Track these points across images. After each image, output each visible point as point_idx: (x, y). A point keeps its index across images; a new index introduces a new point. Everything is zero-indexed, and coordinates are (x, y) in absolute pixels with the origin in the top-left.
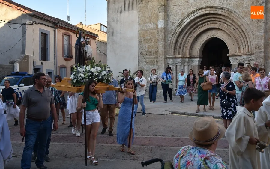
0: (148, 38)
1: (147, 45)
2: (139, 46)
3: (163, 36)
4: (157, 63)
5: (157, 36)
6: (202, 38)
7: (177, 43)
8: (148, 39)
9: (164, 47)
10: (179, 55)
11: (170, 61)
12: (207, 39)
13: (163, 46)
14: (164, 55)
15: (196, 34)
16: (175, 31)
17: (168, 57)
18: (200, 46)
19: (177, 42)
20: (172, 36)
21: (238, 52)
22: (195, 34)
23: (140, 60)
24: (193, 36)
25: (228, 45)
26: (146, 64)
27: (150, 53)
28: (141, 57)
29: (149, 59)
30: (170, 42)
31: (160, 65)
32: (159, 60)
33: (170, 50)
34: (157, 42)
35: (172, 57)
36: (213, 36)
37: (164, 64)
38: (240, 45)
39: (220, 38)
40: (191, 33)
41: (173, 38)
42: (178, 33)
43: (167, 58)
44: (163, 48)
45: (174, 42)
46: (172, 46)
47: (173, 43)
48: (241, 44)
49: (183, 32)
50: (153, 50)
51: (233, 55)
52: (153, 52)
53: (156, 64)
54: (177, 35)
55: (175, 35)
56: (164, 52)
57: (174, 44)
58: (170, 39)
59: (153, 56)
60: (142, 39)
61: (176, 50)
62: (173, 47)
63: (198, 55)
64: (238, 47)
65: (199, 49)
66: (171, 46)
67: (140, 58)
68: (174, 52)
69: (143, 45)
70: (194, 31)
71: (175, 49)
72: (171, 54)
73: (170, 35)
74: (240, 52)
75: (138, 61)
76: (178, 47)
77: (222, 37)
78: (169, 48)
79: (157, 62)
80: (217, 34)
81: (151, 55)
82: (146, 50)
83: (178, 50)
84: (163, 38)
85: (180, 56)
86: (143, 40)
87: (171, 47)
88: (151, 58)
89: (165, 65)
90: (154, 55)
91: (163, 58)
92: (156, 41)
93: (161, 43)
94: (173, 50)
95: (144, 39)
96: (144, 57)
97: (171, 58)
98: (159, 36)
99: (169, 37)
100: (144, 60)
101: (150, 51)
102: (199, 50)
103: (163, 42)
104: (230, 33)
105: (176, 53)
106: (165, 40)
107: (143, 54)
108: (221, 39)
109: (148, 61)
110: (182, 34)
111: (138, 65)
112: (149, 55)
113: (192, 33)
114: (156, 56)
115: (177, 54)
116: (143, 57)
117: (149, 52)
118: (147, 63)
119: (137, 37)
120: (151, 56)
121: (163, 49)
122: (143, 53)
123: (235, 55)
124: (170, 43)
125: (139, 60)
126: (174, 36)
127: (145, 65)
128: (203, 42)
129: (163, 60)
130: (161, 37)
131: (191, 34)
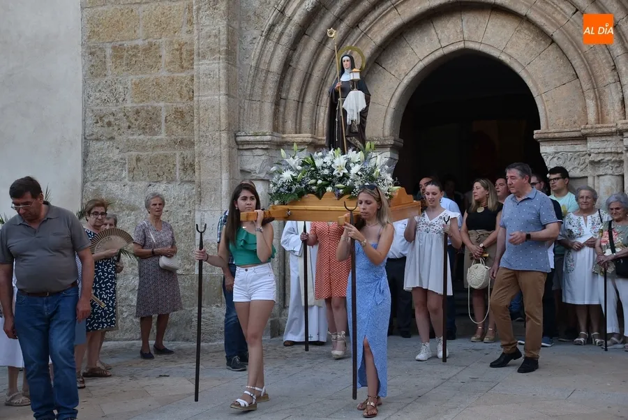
0: (140, 42)
1: (132, 79)
2: (85, 81)
3: (223, 30)
4: (185, 170)
5: (190, 32)
6: (409, 51)
7: (290, 71)
8: (136, 47)
9: (228, 87)
10: (298, 131)
11: (255, 162)
12: (433, 57)
13: (223, 83)
14: (228, 130)
15: (380, 34)
16: (282, 12)
17: (248, 143)
18: (397, 94)
19: (287, 65)
20: (267, 38)
21: (592, 116)
22: (375, 29)
23: (92, 157)
24: (364, 41)
25: (536, 85)
26: (125, 174)
27: (147, 121)
28: (97, 140)
29: (144, 148)
30: (253, 63)
31: (203, 179)
32: (201, 154)
33: (256, 105)
34: (185, 64)
35: (268, 138)
36: (461, 45)
37: (225, 176)
38: (600, 85)
39: (495, 53)
40: (356, 24)
41: (271, 45)
42: (297, 18)
43: (239, 146)
44: (223, 91)
45: (276, 65)
46: (263, 88)
47: (268, 72)
48: (610, 79)
49: (322, 18)
50: (162, 104)
51: (564, 135)
52: (164, 114)
53: (178, 174)
54: (291, 30)
55: (279, 29)
56: (229, 116)
57: (273, 79)
58: (257, 48)
59: (163, 136)
60: (102, 49)
61: (282, 109)
62: (270, 92)
63: (387, 133)
64: (592, 95)
65: (393, 104)
66: (259, 84)
67: (95, 146)
68: (276, 114)
69: (109, 78)
70: (371, 17)
71: (278, 101)
72: (260, 127)
73: (256, 33)
74: (601, 118)
75: (85, 163)
76: (293, 94)
77: (509, 51)
78: (251, 95)
79: (189, 167)
80: (481, 32)
81: (151, 128)
82: (129, 104)
83: (292, 105)
84: (224, 42)
85: (306, 137)
86: (109, 51)
87: (257, 90)
88: (154, 147)
89: (231, 178)
90: (169, 132)
91: (224, 142)
92: (185, 57)
93: (212, 68)
94: (268, 108)
95: (114, 48)
96: (118, 138)
97: (263, 142)
98: (200, 30)
99: (249, 39)
100: (115, 155)
101: (148, 112)
102: (391, 111)
103: (222, 64)
104: (552, 24)
105: (284, 122)
106: (231, 55)
107: (109, 124)
108: (503, 57)
109: (138, 160)
110: (316, 27)
111: (85, 181)
112: (143, 130)
113: (362, 27)
114: (180, 133)
115: (290, 124)
116: (112, 138)
117: (143, 114)
118: (131, 171)
119: (77, 39)
120: (155, 134)
121: (223, 99)
122: (112, 119)
123: (577, 134)
124: (257, 68)
125: (86, 154)
126: (275, 35)
127: (118, 179)
128: (412, 74)
129: (225, 152)
130: (212, 39)
131: (358, 32)
